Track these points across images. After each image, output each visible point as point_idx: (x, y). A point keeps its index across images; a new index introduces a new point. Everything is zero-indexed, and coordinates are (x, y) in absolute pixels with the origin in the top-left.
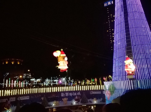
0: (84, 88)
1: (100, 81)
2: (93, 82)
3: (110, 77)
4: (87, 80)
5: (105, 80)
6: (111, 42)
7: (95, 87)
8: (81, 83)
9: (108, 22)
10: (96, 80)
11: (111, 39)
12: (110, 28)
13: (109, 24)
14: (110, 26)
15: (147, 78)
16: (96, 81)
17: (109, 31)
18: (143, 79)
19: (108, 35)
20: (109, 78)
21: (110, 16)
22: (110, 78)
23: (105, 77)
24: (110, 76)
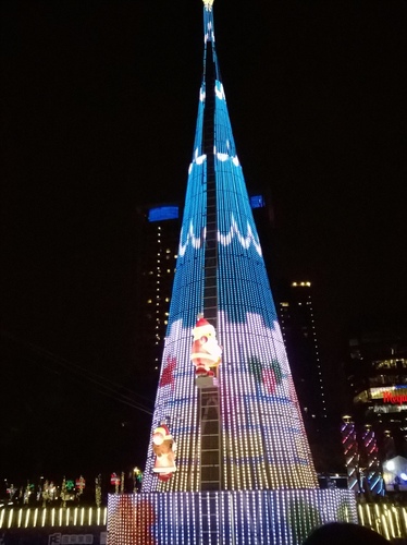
0: (28, 518)
1: (98, 491)
2: (70, 492)
3: (136, 476)
4: (46, 485)
5: (117, 488)
6: (157, 340)
7: (72, 514)
8: (17, 494)
9: (156, 272)
10: (81, 484)
11: (157, 331)
12: (158, 293)
13: (159, 279)
14: (158, 286)
15: (259, 486)
16: (81, 489)
17: (155, 301)
18: (248, 487)
19: (150, 317)
20: (131, 480)
21: (164, 254)
22: (137, 480)
23: (119, 476)
24: (136, 470)
